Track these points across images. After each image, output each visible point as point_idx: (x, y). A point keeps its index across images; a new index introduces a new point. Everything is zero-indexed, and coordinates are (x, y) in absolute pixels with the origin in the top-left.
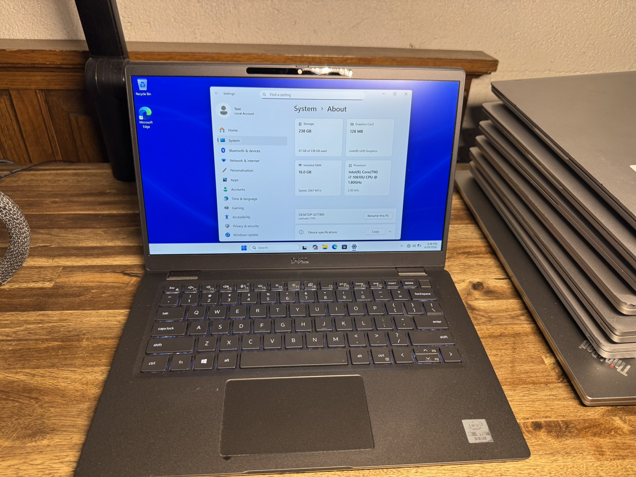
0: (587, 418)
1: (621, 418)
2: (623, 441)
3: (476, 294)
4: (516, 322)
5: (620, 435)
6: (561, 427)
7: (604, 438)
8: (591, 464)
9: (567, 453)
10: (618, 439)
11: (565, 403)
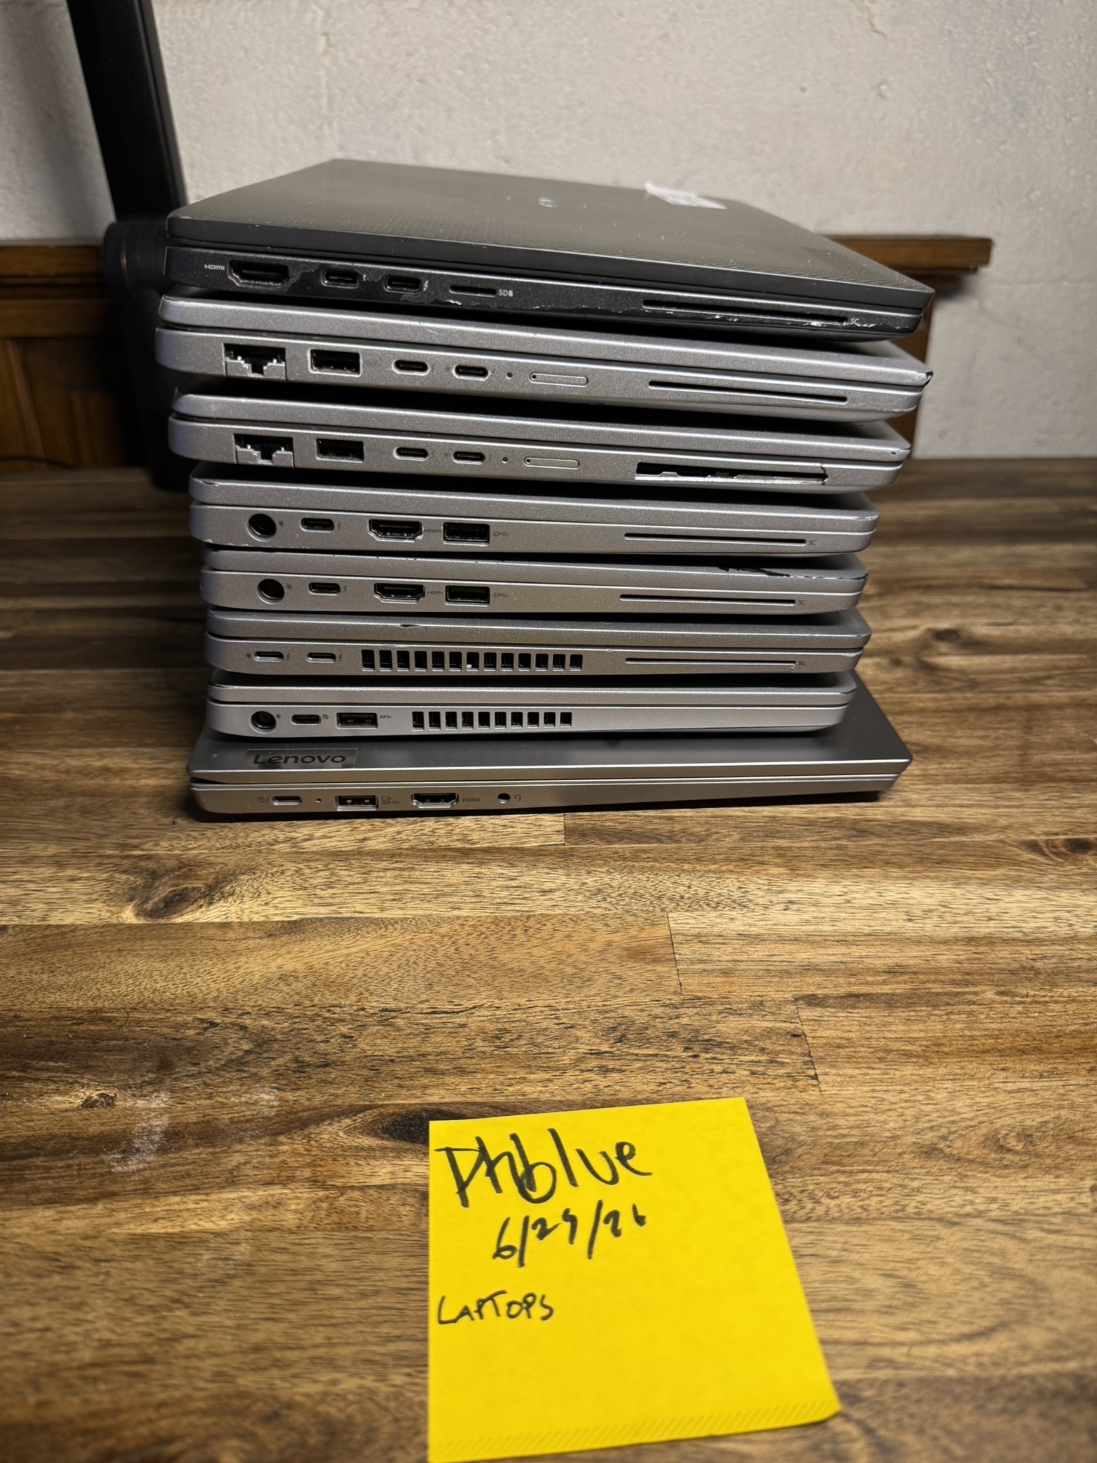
3: (943, 647)
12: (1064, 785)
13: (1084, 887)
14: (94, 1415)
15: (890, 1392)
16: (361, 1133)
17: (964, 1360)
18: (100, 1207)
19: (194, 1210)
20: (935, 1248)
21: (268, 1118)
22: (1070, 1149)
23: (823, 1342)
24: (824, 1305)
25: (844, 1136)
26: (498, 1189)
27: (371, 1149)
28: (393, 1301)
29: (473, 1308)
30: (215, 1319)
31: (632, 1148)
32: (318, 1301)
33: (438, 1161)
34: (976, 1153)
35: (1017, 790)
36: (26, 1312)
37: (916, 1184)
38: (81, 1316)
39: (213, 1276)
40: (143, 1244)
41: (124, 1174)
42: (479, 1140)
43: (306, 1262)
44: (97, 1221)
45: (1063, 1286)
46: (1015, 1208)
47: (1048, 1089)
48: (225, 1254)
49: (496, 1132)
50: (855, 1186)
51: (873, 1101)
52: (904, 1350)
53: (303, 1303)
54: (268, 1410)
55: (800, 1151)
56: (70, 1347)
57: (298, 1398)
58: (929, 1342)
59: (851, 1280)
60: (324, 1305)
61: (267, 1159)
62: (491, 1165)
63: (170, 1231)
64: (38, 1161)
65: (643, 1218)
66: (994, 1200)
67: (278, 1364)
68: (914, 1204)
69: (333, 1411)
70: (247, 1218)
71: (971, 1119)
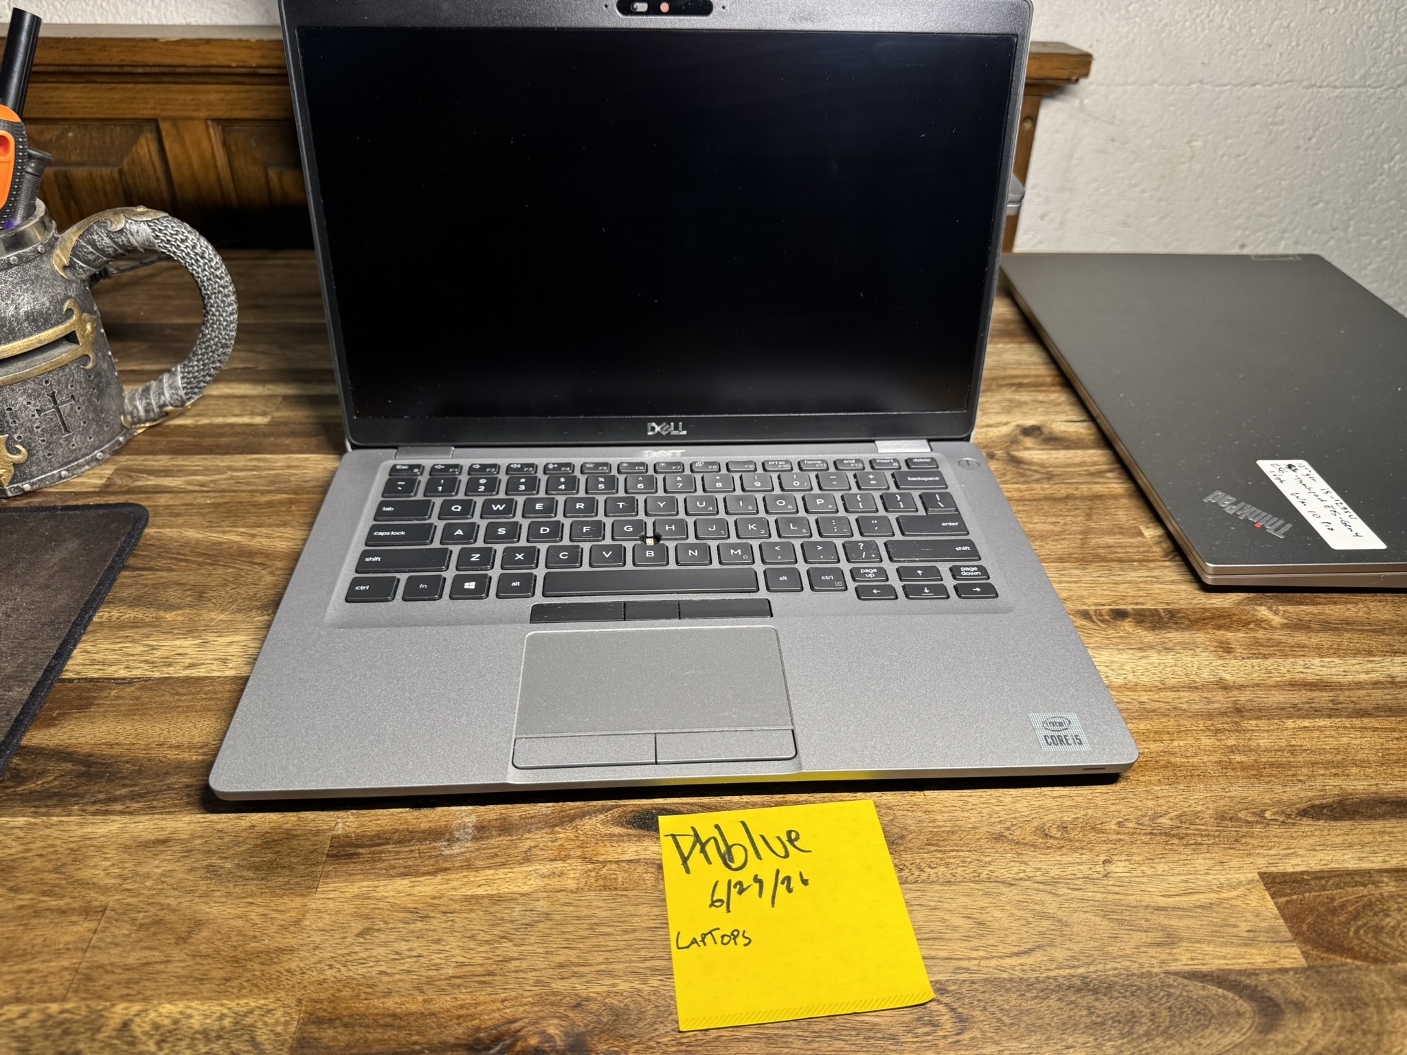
0: (1210, 606)
1: (1270, 608)
2: (1269, 636)
3: (1029, 442)
4: (1097, 480)
5: (1265, 628)
6: (1160, 617)
7: (1234, 632)
8: (1207, 663)
9: (1166, 649)
10: (1260, 634)
11: (1173, 587)
12: (1113, 564)
13: (1120, 647)
14: (462, 1007)
15: (966, 986)
16: (613, 824)
17: (1013, 968)
18: (439, 878)
19: (504, 879)
20: (999, 900)
21: (547, 815)
22: (1092, 836)
23: (924, 958)
24: (926, 936)
25: (941, 827)
26: (709, 862)
27: (620, 835)
28: (646, 935)
29: (699, 939)
30: (530, 948)
31: (797, 834)
32: (597, 936)
33: (667, 844)
34: (1029, 839)
35: (1077, 568)
36: (403, 946)
37: (988, 859)
38: (441, 947)
39: (524, 921)
40: (473, 901)
41: (452, 856)
42: (693, 828)
43: (585, 912)
44: (439, 887)
45: (1079, 924)
46: (1052, 874)
47: (1081, 795)
48: (530, 907)
49: (705, 823)
50: (947, 860)
51: (961, 803)
52: (976, 962)
53: (586, 938)
54: (574, 1002)
55: (910, 836)
56: (438, 967)
57: (592, 995)
58: (993, 957)
59: (944, 920)
60: (601, 939)
61: (550, 844)
62: (703, 846)
63: (490, 893)
64: (389, 847)
65: (807, 880)
66: (1039, 869)
67: (575, 975)
68: (986, 872)
69: (616, 1002)
70: (541, 884)
71: (1027, 816)
